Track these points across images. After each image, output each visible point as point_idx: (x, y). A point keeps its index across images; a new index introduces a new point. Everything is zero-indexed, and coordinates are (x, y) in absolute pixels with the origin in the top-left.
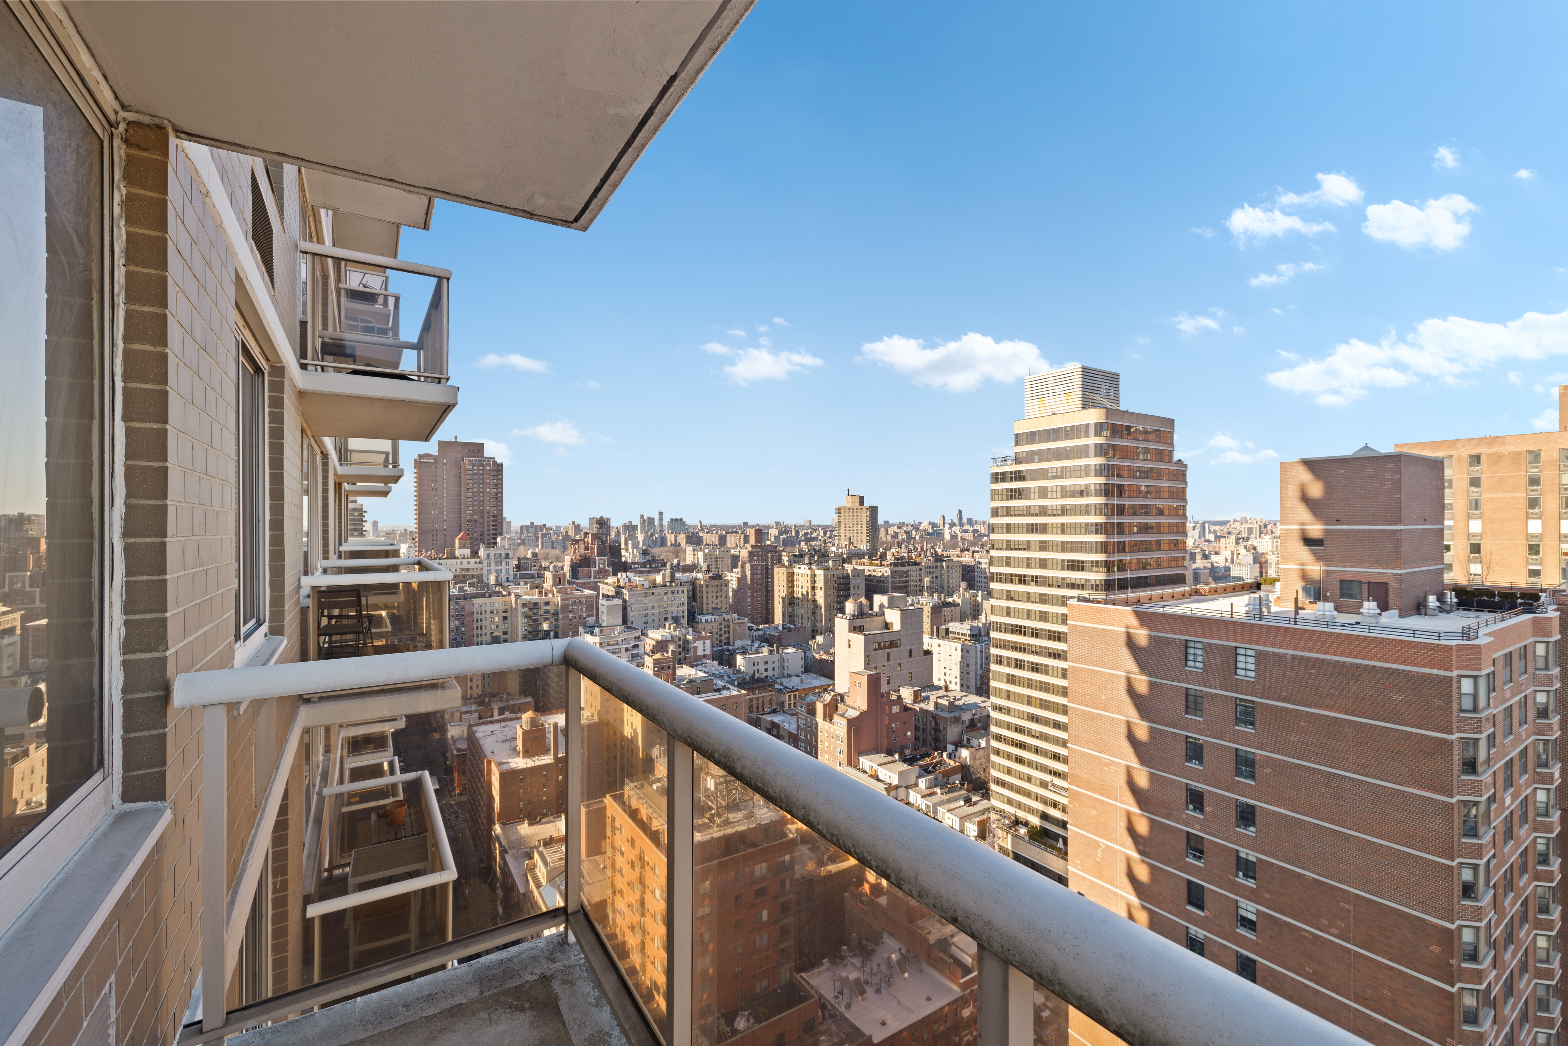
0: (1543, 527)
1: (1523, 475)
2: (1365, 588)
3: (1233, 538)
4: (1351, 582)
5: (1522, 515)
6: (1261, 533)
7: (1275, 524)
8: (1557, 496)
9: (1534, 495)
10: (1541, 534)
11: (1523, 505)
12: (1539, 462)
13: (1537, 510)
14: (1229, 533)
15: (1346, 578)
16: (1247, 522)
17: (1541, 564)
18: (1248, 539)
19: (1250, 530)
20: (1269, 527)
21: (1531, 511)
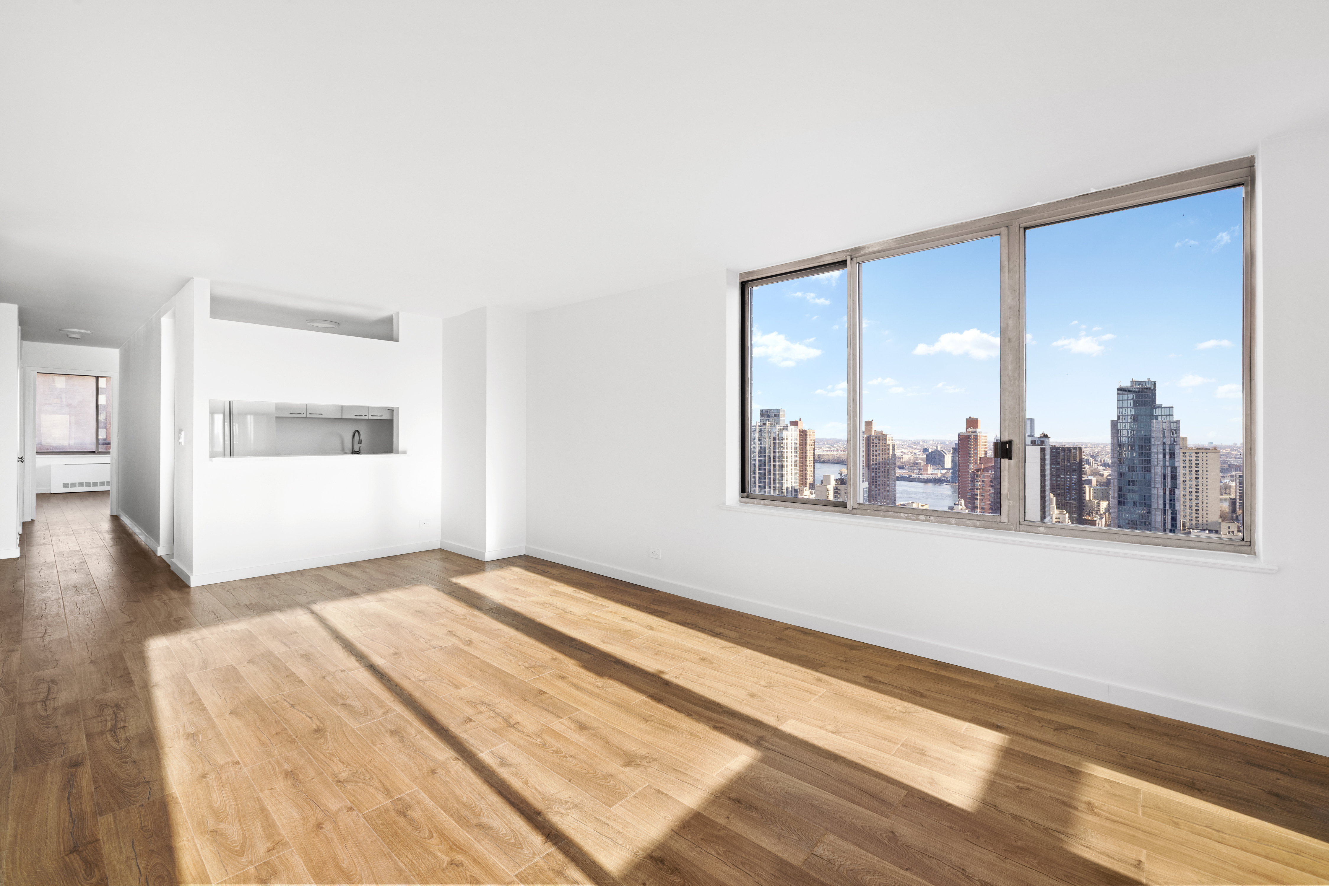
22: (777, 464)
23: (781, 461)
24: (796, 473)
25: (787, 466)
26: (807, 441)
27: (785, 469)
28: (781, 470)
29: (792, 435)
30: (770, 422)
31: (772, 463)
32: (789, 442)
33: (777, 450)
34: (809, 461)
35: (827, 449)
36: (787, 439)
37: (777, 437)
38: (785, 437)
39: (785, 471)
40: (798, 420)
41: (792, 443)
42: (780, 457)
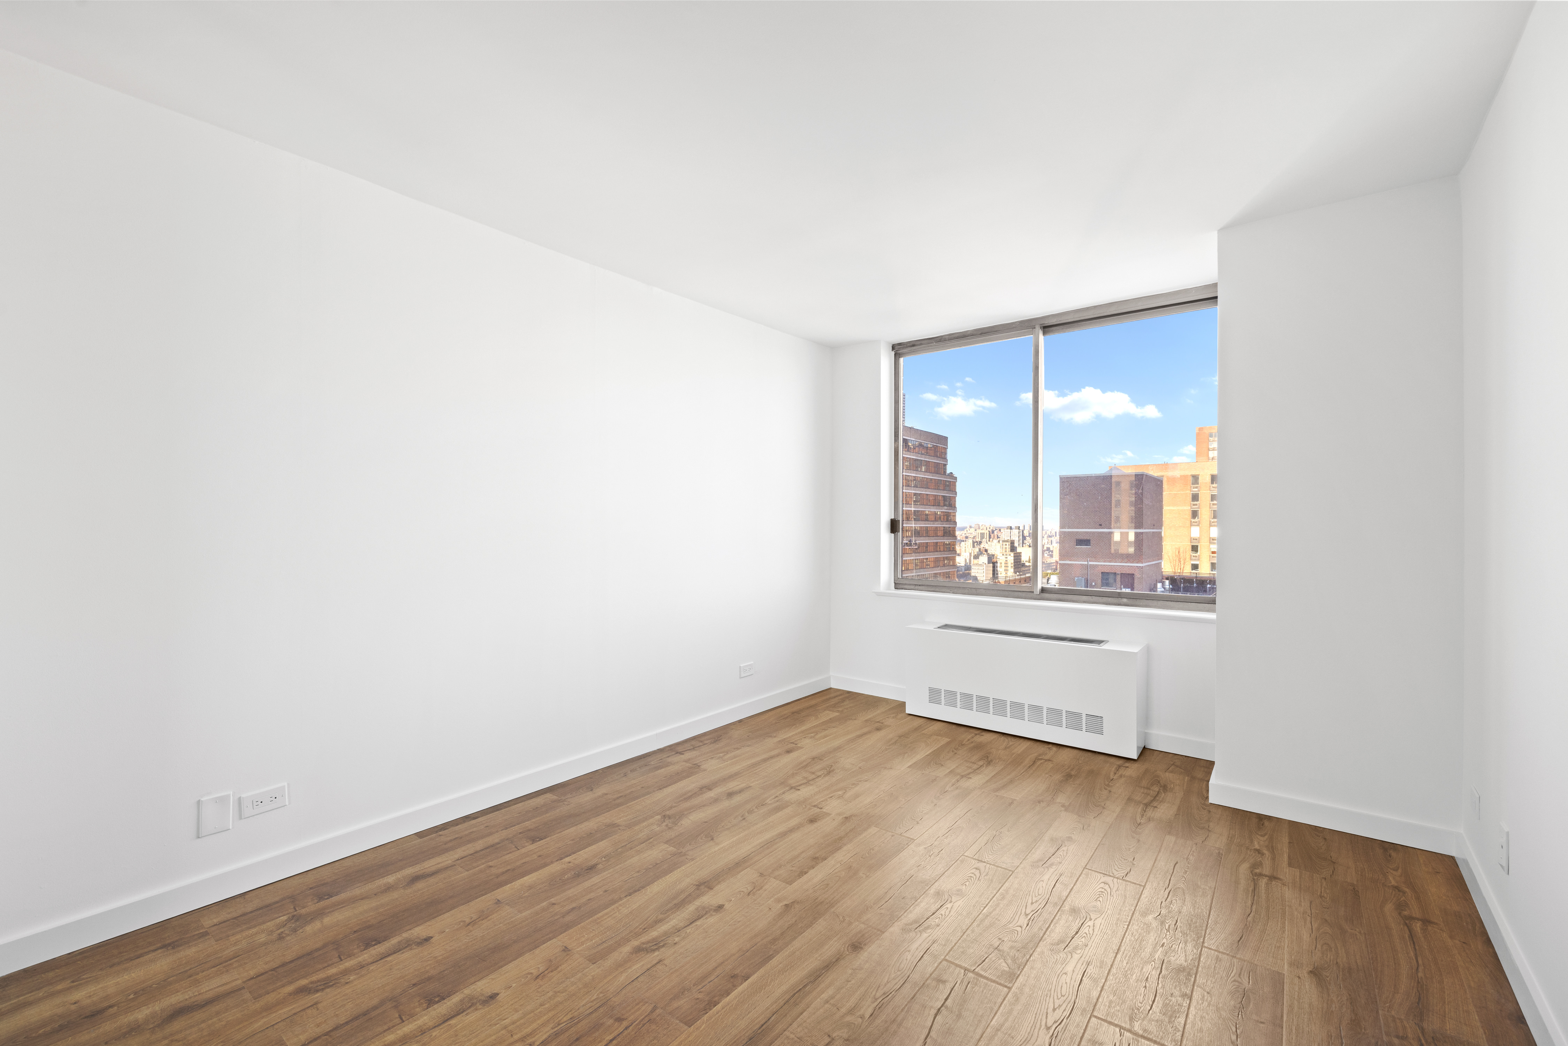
0: (1201, 531)
1: (1189, 494)
2: (1118, 578)
3: (970, 541)
4: (1108, 573)
5: (1188, 522)
6: (990, 537)
7: (1000, 530)
8: (1208, 509)
9: (1195, 508)
10: (1199, 538)
11: (1189, 515)
12: (1198, 484)
13: (1196, 520)
14: (967, 537)
15: (1105, 571)
16: (979, 528)
17: (1199, 560)
18: (980, 542)
19: (982, 535)
20: (995, 532)
21: (1193, 520)
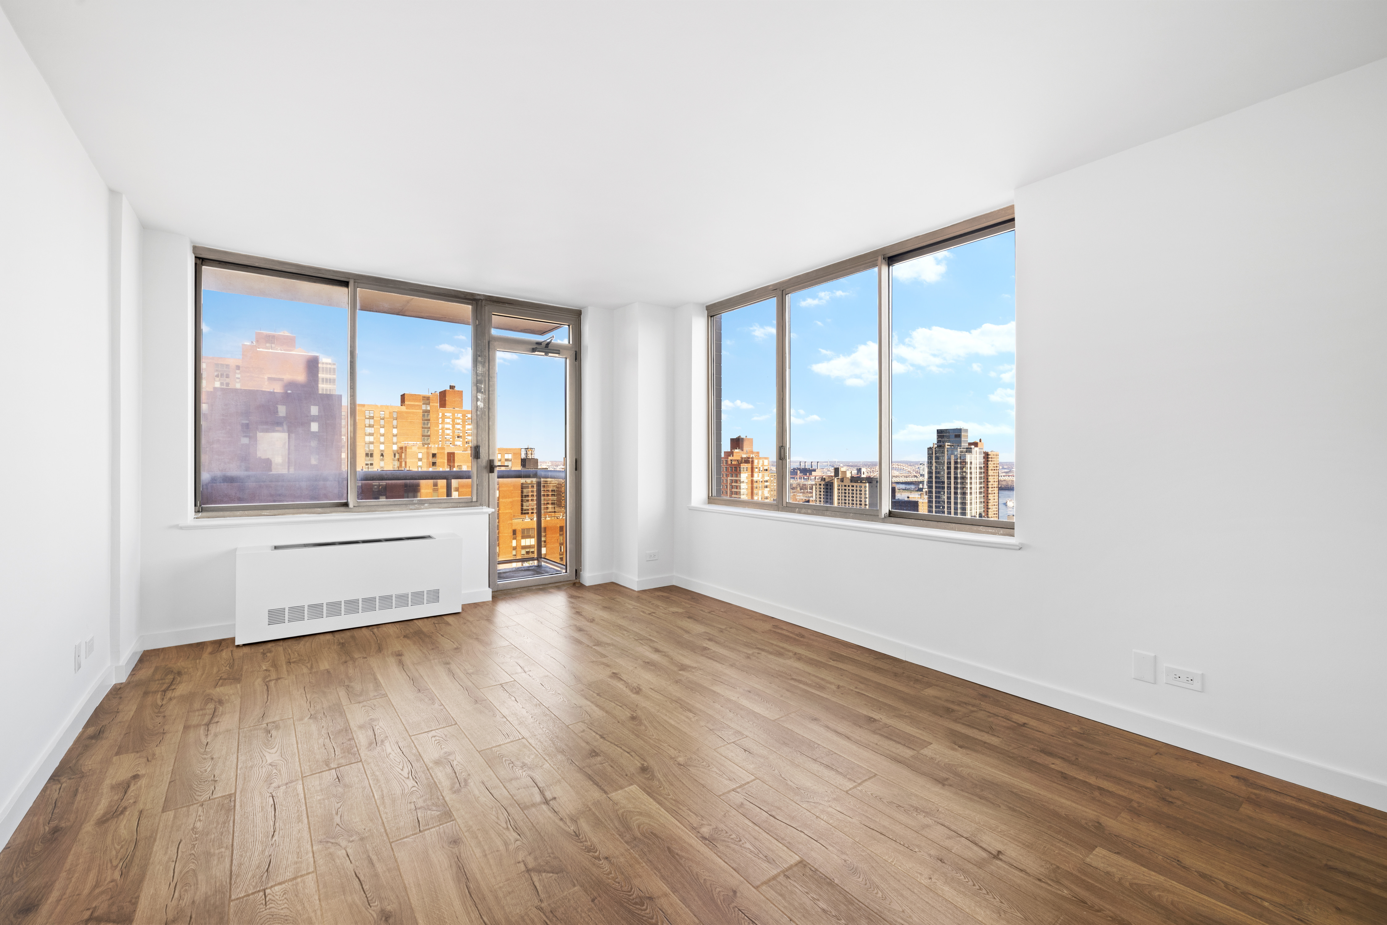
22: (959, 491)
23: (963, 488)
24: (981, 502)
25: (971, 493)
26: (989, 465)
27: (968, 497)
28: (964, 498)
29: (976, 458)
30: (949, 444)
31: (953, 490)
32: (973, 466)
33: (959, 476)
34: (992, 488)
35: (1004, 474)
36: (971, 463)
37: (959, 461)
38: (968, 460)
39: (969, 499)
40: (978, 441)
41: (976, 468)
42: (962, 483)
